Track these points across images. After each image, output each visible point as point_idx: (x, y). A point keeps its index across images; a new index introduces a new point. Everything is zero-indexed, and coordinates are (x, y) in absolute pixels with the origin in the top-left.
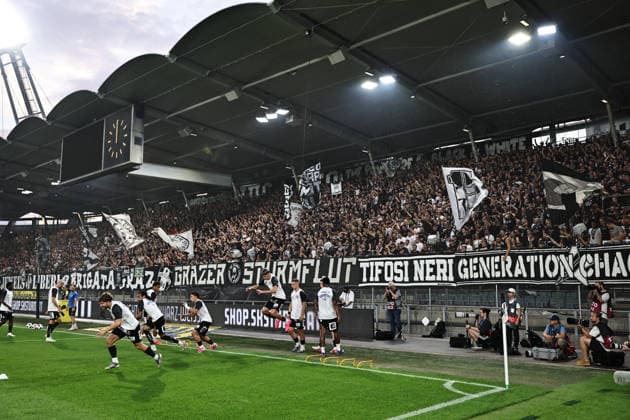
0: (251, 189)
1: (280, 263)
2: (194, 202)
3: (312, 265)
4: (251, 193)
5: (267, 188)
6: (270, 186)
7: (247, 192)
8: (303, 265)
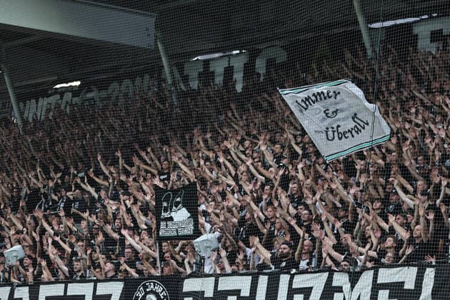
0: (219, 68)
1: (300, 281)
2: (38, 109)
3: (410, 285)
4: (219, 80)
5: (270, 63)
6: (281, 57)
7: (207, 75)
8: (376, 287)
